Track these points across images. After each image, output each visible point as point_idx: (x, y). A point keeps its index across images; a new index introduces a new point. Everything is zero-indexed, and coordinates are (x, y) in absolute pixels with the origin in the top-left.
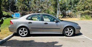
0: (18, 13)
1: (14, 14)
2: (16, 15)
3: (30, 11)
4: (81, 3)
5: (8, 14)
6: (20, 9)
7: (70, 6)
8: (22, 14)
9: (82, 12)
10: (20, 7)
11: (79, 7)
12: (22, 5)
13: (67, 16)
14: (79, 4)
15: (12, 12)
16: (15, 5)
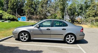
0: (25, 16)
1: (20, 17)
2: (23, 18)
3: (37, 15)
4: (91, 8)
5: (13, 17)
6: (27, 12)
7: (81, 11)
8: (29, 18)
9: (93, 18)
10: (27, 11)
11: (89, 13)
12: (29, 8)
13: (76, 22)
14: (90, 10)
15: (19, 16)
16: (23, 8)
